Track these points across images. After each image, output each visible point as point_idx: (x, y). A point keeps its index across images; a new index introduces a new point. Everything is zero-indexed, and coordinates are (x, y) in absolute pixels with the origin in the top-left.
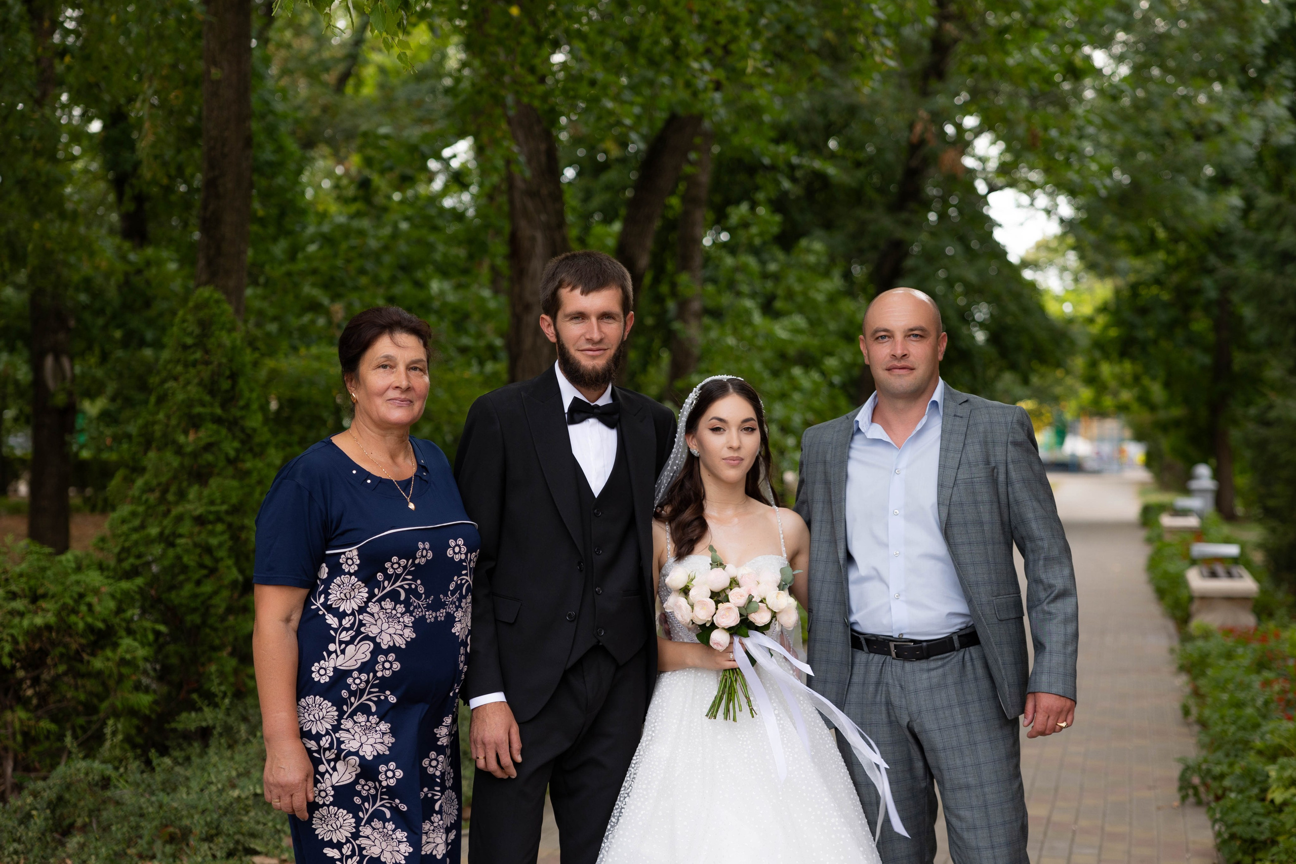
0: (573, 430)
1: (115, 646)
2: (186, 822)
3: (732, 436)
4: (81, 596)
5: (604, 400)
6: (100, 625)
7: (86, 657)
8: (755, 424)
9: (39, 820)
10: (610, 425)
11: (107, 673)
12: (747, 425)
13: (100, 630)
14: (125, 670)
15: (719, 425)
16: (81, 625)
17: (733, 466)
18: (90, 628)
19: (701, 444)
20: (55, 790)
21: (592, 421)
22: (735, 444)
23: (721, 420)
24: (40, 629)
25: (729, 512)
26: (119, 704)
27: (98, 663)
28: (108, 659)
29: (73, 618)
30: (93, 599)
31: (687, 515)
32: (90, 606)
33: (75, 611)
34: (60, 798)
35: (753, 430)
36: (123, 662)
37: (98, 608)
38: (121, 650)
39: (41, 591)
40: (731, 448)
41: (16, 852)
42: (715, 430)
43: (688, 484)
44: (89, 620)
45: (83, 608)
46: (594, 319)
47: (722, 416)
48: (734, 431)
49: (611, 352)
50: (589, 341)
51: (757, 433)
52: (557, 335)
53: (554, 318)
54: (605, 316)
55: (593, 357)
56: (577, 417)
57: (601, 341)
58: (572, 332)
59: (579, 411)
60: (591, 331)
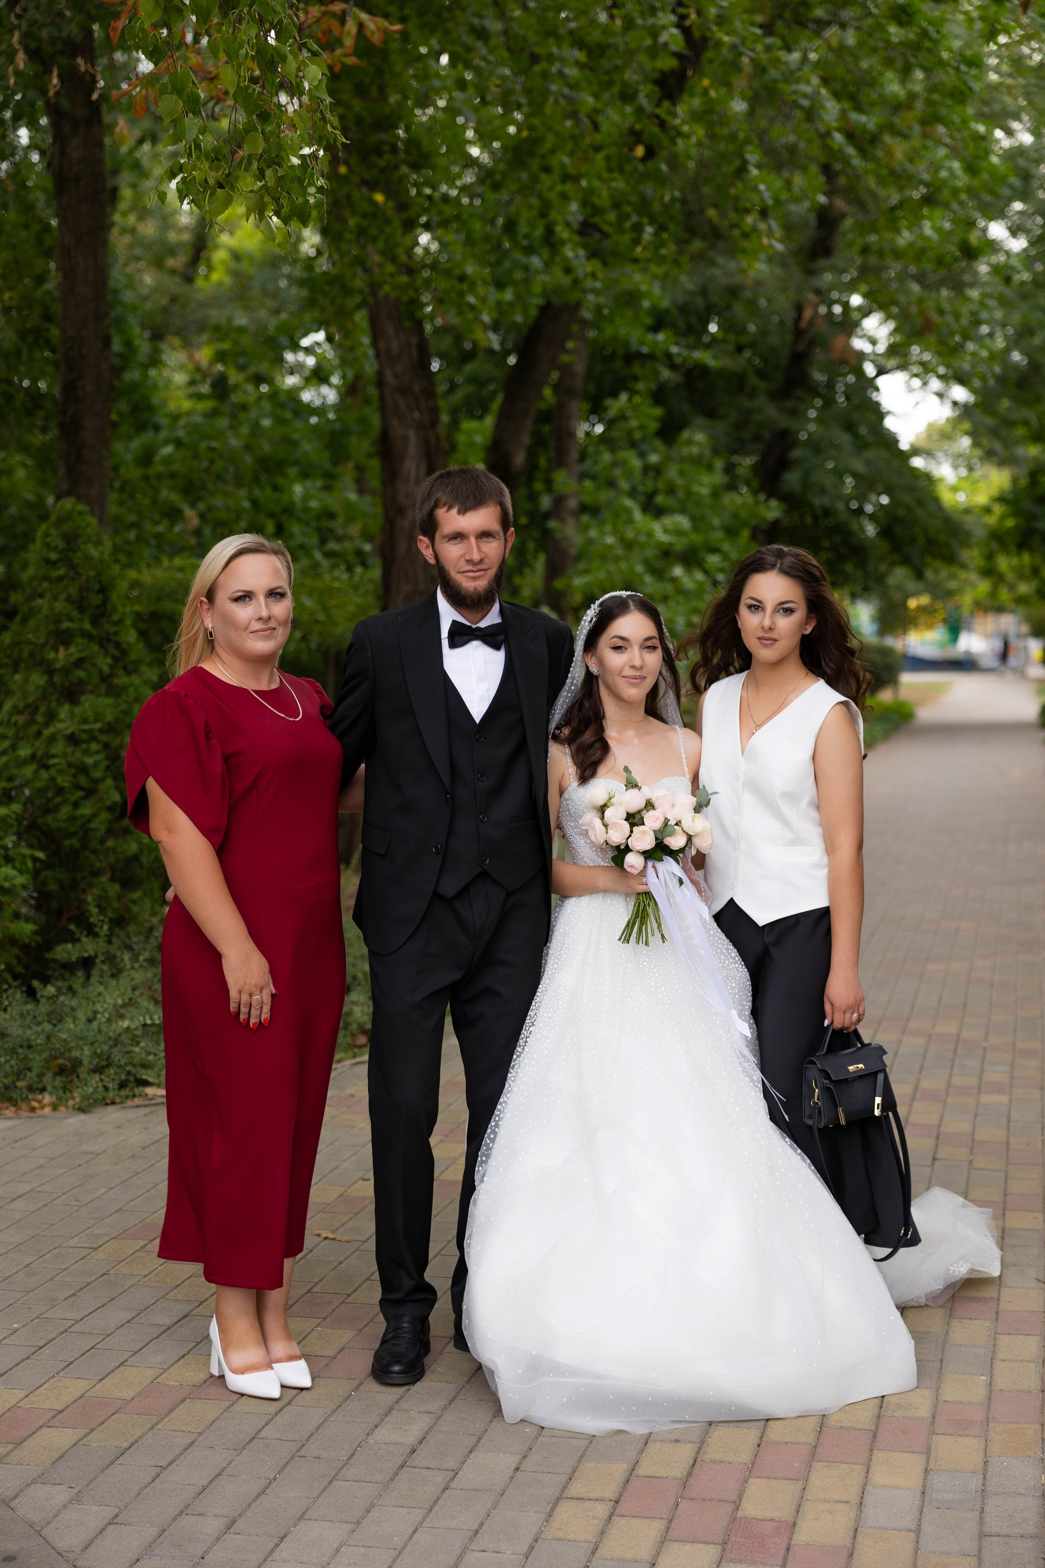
2: (76, 1053)
3: (634, 655)
5: (485, 623)
8: (656, 642)
10: (496, 647)
12: (649, 643)
15: (620, 643)
17: (635, 685)
19: (601, 663)
22: (638, 662)
23: (622, 638)
25: (630, 733)
31: (588, 737)
35: (654, 648)
40: (633, 667)
42: (617, 648)
43: (586, 704)
46: (473, 540)
47: (624, 634)
48: (636, 649)
49: (492, 572)
50: (469, 562)
51: (659, 651)
52: (436, 557)
53: (432, 539)
54: (484, 535)
55: (475, 579)
56: (457, 639)
57: (481, 561)
58: (452, 552)
59: (461, 634)
60: (470, 551)
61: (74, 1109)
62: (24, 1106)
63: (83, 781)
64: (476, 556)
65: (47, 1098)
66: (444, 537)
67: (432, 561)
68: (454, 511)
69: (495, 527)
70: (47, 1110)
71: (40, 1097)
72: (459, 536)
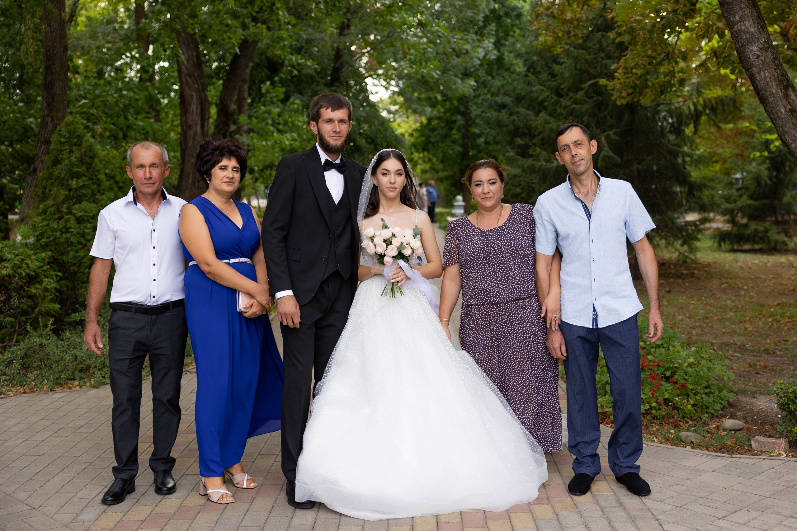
0: (326, 174)
1: (40, 283)
2: (88, 362)
3: (392, 177)
4: (23, 260)
5: (338, 161)
6: (33, 274)
7: (26, 289)
8: (403, 172)
9: (16, 365)
10: (341, 172)
11: (38, 295)
12: (399, 172)
13: (33, 276)
14: (46, 294)
15: (386, 172)
16: (24, 274)
17: (392, 191)
18: (28, 275)
19: (378, 181)
20: (23, 351)
21: (333, 170)
22: (393, 181)
23: (386, 170)
24: (4, 276)
25: (391, 211)
26: (43, 309)
27: (33, 290)
28: (37, 289)
29: (19, 271)
30: (29, 262)
32: (27, 264)
33: (20, 267)
34: (25, 354)
35: (401, 175)
36: (46, 289)
37: (31, 265)
38: (44, 284)
39: (4, 258)
40: (390, 183)
41: (5, 380)
42: (384, 174)
44: (28, 271)
45: (25, 266)
46: (336, 122)
47: (387, 168)
48: (392, 175)
49: (343, 139)
50: (335, 132)
51: (404, 176)
52: (319, 130)
53: (317, 123)
54: (341, 121)
55: (336, 140)
56: (327, 168)
57: (339, 132)
58: (327, 129)
59: (328, 166)
60: (336, 128)
61: (91, 387)
62: (65, 386)
63: (83, 241)
64: (338, 130)
65: (76, 383)
66: (323, 121)
67: (316, 132)
68: (329, 110)
69: (346, 118)
70: (78, 388)
71: (72, 382)
72: (331, 121)
